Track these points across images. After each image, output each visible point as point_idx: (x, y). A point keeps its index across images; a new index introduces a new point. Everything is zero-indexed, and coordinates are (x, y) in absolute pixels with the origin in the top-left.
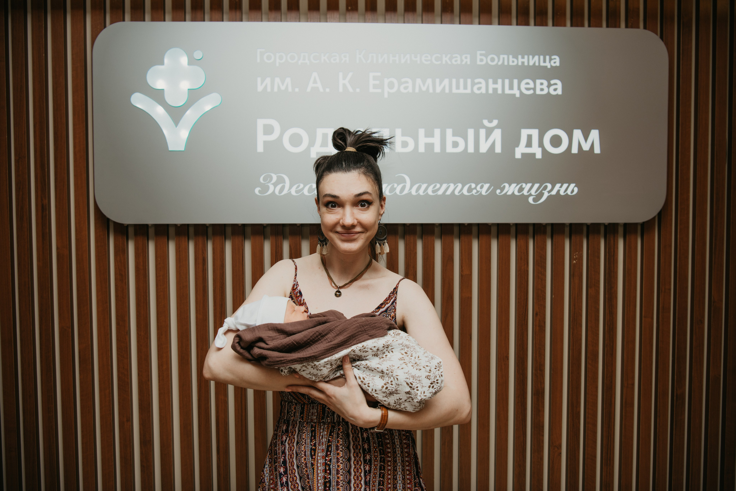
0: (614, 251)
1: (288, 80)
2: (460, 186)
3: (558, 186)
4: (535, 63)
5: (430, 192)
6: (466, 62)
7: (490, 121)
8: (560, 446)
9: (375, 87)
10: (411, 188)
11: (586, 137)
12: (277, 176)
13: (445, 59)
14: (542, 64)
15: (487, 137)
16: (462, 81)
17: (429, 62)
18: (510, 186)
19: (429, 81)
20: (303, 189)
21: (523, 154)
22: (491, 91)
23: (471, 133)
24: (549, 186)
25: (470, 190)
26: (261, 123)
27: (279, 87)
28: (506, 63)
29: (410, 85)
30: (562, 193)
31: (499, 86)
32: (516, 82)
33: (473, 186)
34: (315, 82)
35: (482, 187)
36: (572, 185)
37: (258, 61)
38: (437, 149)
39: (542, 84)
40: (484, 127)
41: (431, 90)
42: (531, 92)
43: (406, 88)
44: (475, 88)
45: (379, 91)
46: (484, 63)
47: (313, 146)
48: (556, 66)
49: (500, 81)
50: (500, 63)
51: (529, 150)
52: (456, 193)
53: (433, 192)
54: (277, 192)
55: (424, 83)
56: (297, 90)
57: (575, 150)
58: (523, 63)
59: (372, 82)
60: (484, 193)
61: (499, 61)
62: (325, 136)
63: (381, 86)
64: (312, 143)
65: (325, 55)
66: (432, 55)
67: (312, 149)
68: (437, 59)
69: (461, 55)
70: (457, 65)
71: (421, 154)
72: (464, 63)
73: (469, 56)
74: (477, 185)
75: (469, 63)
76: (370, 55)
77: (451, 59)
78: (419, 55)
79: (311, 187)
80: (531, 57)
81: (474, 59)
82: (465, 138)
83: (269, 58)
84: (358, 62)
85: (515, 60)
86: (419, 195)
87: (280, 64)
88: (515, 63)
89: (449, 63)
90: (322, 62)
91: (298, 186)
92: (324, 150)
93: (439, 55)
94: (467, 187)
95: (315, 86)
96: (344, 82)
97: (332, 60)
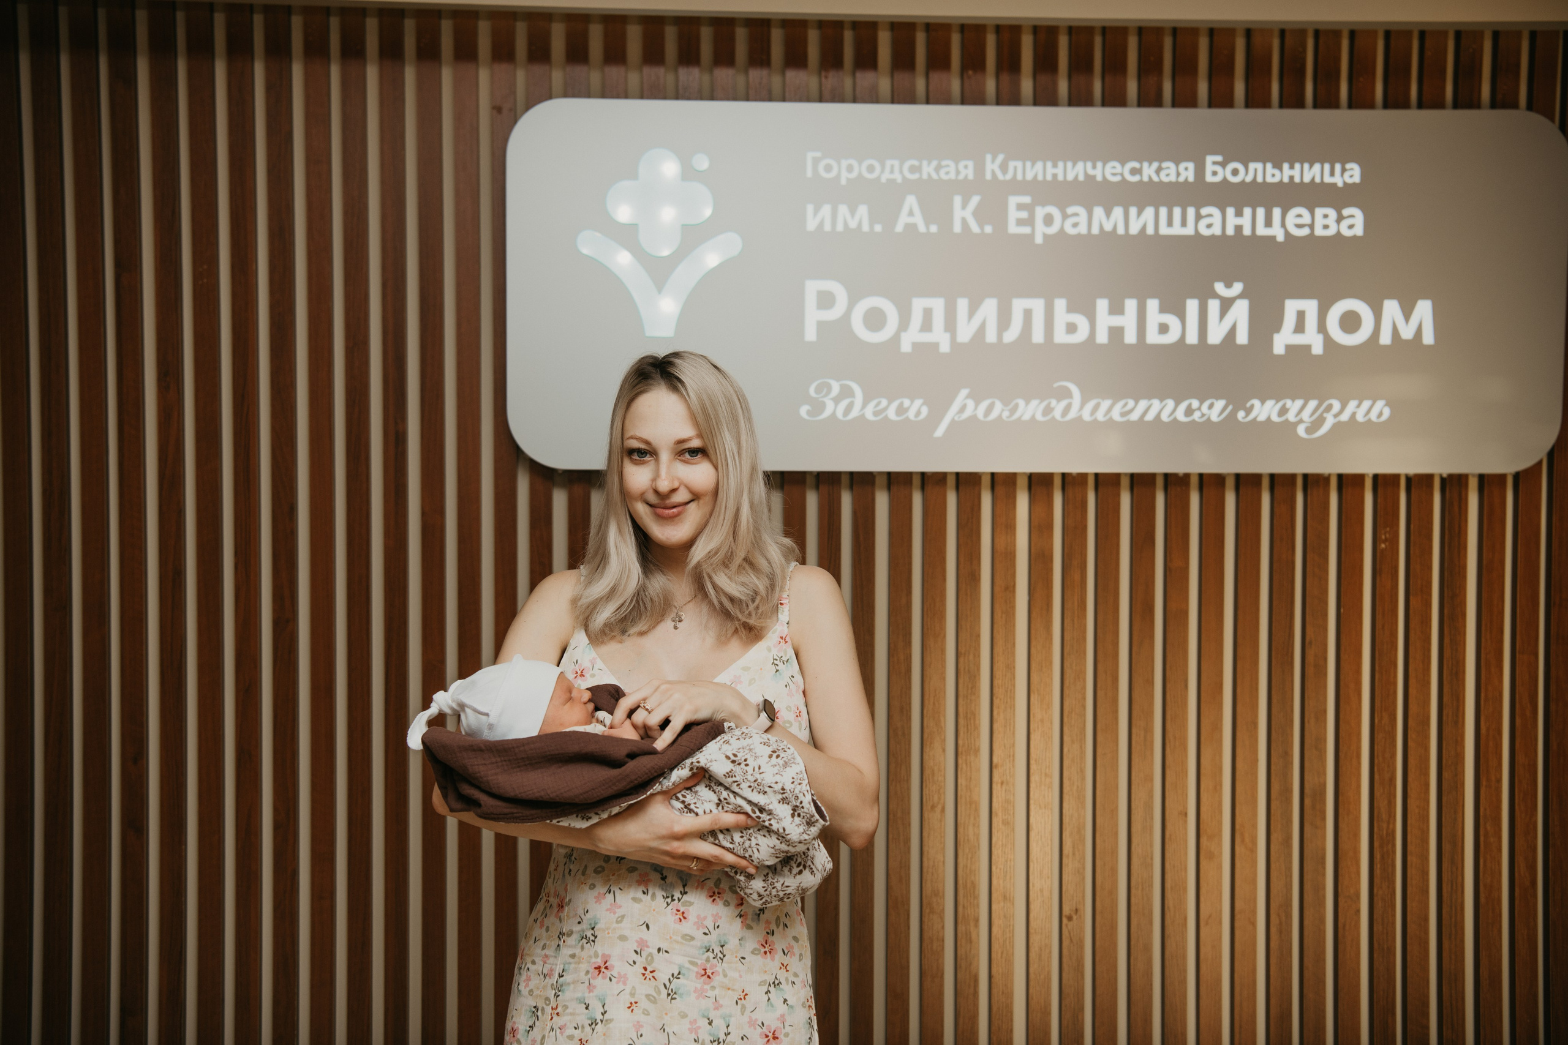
0: (1460, 526)
1: (863, 210)
2: (1170, 403)
3: (1352, 405)
4: (1314, 177)
5: (1116, 415)
6: (1187, 177)
7: (1229, 285)
8: (1357, 897)
9: (1020, 222)
10: (1081, 408)
11: (1407, 315)
12: (841, 385)
13: (1149, 171)
14: (1328, 179)
15: (1222, 315)
16: (1177, 211)
17: (1118, 179)
18: (1263, 404)
20: (886, 409)
21: (1289, 348)
22: (1230, 231)
23: (1192, 306)
24: (1336, 405)
25: (1189, 411)
26: (812, 288)
27: (846, 224)
28: (1260, 179)
29: (1083, 219)
30: (1360, 418)
31: (1245, 221)
32: (1277, 212)
33: (1195, 403)
34: (911, 213)
35: (1211, 407)
36: (1380, 404)
37: (809, 173)
38: (1130, 338)
39: (1326, 216)
40: (1215, 296)
41: (1121, 231)
42: (1305, 231)
43: (1075, 225)
44: (1202, 225)
45: (1026, 230)
46: (1218, 179)
47: (906, 331)
48: (1354, 184)
49: (1248, 211)
50: (1249, 179)
51: (1299, 340)
52: (1165, 417)
53: (1123, 414)
54: (840, 414)
55: (1108, 214)
56: (878, 228)
57: (1385, 339)
58: (1291, 178)
59: (1013, 214)
60: (1214, 418)
61: (1247, 173)
62: (928, 313)
63: (1030, 222)
64: (904, 325)
65: (929, 164)
66: (1123, 164)
67: (903, 335)
68: (1134, 171)
69: (1177, 164)
70: (1170, 183)
71: (1102, 346)
72: (1181, 179)
73: (1191, 166)
74: (1201, 403)
75: (1191, 179)
76: (1012, 164)
77: (1158, 171)
78: (1099, 165)
79: (901, 404)
80: (1306, 166)
81: (1200, 171)
82: (1182, 317)
83: (828, 168)
84: (988, 176)
85: (1277, 172)
86: (1096, 420)
87: (848, 180)
88: (1276, 179)
89: (1155, 179)
90: (925, 176)
91: (879, 404)
92: (926, 338)
93: (1136, 165)
94: (1183, 406)
95: (911, 220)
96: (963, 214)
97: (942, 172)
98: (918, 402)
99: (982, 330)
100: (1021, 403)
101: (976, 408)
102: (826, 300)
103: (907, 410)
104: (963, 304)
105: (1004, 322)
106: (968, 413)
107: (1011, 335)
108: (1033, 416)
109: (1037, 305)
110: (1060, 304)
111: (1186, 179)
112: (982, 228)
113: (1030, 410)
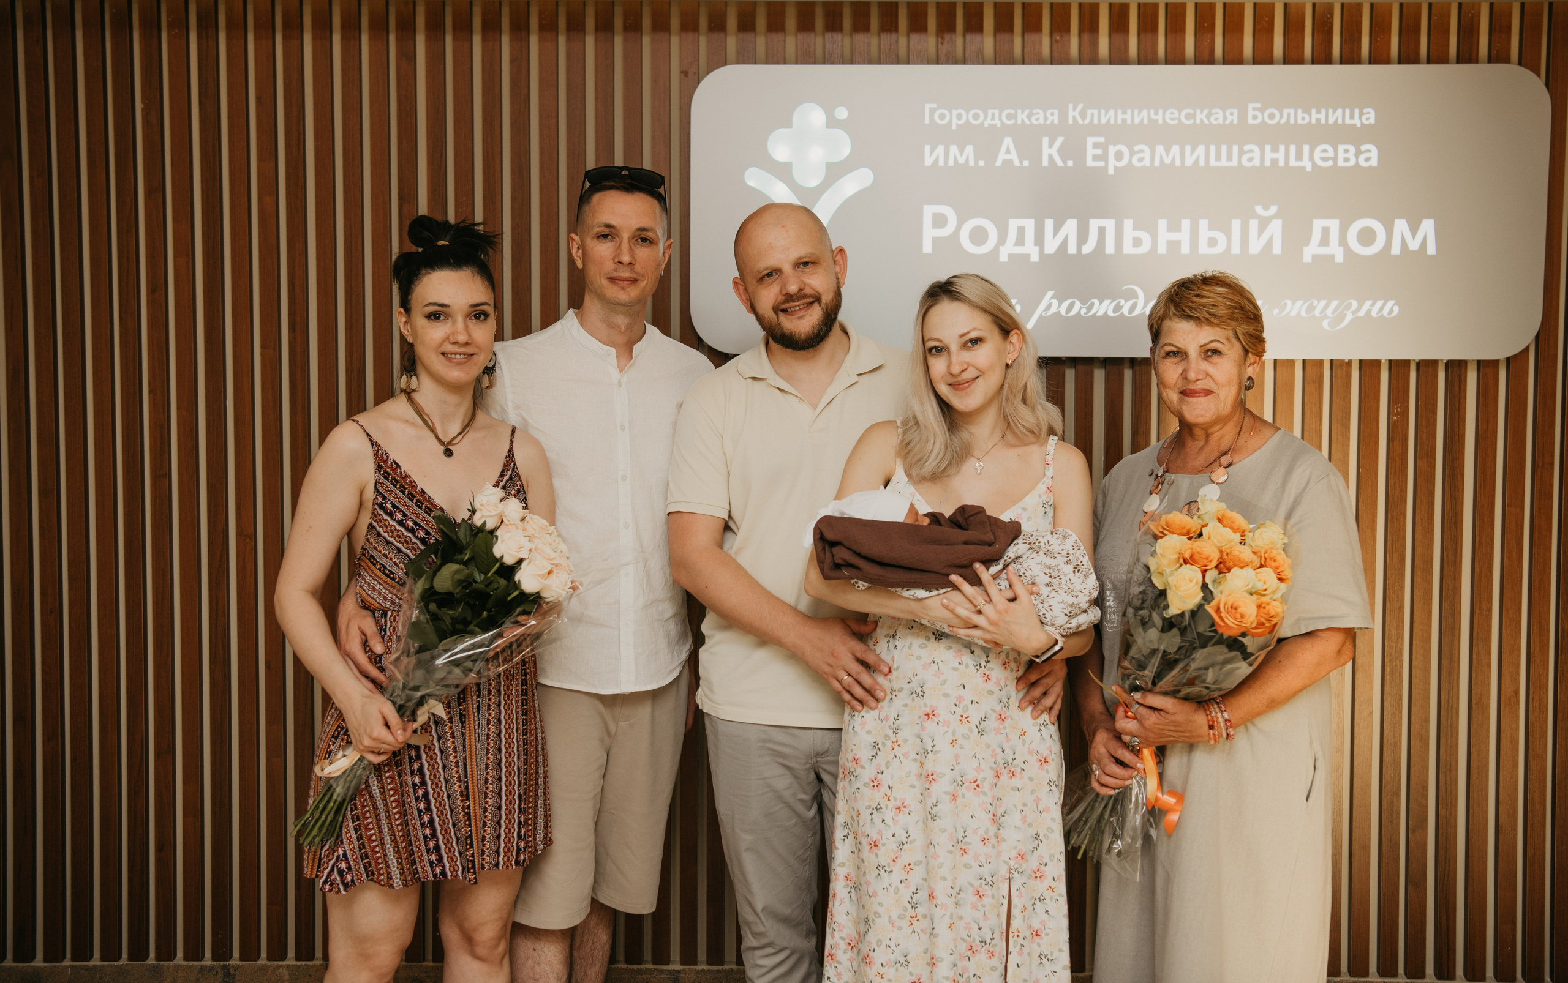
1: (969, 150)
3: (1368, 303)
4: (1337, 120)
6: (1232, 121)
7: (1266, 208)
9: (1096, 158)
11: (1414, 231)
13: (1201, 116)
14: (1348, 121)
15: (1261, 231)
16: (1224, 148)
17: (1176, 122)
18: (1293, 304)
19: (1176, 149)
21: (1314, 257)
22: (1267, 163)
23: (1236, 224)
24: (1355, 304)
26: (929, 211)
27: (956, 160)
28: (1292, 121)
29: (1147, 154)
30: (1374, 314)
31: (1280, 156)
32: (1306, 149)
34: (1008, 152)
36: (1391, 303)
37: (927, 121)
38: (1185, 250)
39: (1346, 151)
40: (1256, 216)
41: (1178, 163)
42: (1330, 163)
43: (1141, 160)
44: (1244, 158)
45: (1101, 164)
46: (1258, 121)
47: (1003, 244)
48: (1370, 124)
49: (1282, 148)
50: (1283, 121)
51: (1324, 251)
55: (1168, 151)
56: (982, 163)
57: (1396, 250)
58: (1318, 120)
59: (1090, 152)
61: (1281, 116)
62: (1021, 231)
63: (1104, 157)
64: (1002, 240)
65: (1023, 112)
66: (1180, 110)
67: (1001, 247)
68: (1188, 117)
69: (1224, 110)
70: (1218, 125)
72: (1227, 122)
73: (1235, 111)
75: (1236, 122)
76: (1089, 112)
77: (1209, 116)
78: (1161, 111)
80: (1331, 110)
81: (1243, 115)
82: (1227, 232)
83: (942, 117)
84: (1071, 121)
85: (1307, 117)
87: (958, 125)
88: (1307, 121)
89: (1206, 122)
90: (1019, 122)
92: (1020, 250)
93: (1191, 111)
95: (1008, 157)
96: (1050, 151)
97: (1033, 119)
99: (1065, 243)
100: (1096, 302)
101: (1059, 307)
102: (939, 221)
104: (1049, 224)
105: (1082, 238)
106: (1053, 310)
107: (1087, 249)
108: (1106, 313)
109: (1110, 224)
110: (1128, 224)
112: (1065, 162)
113: (1103, 307)
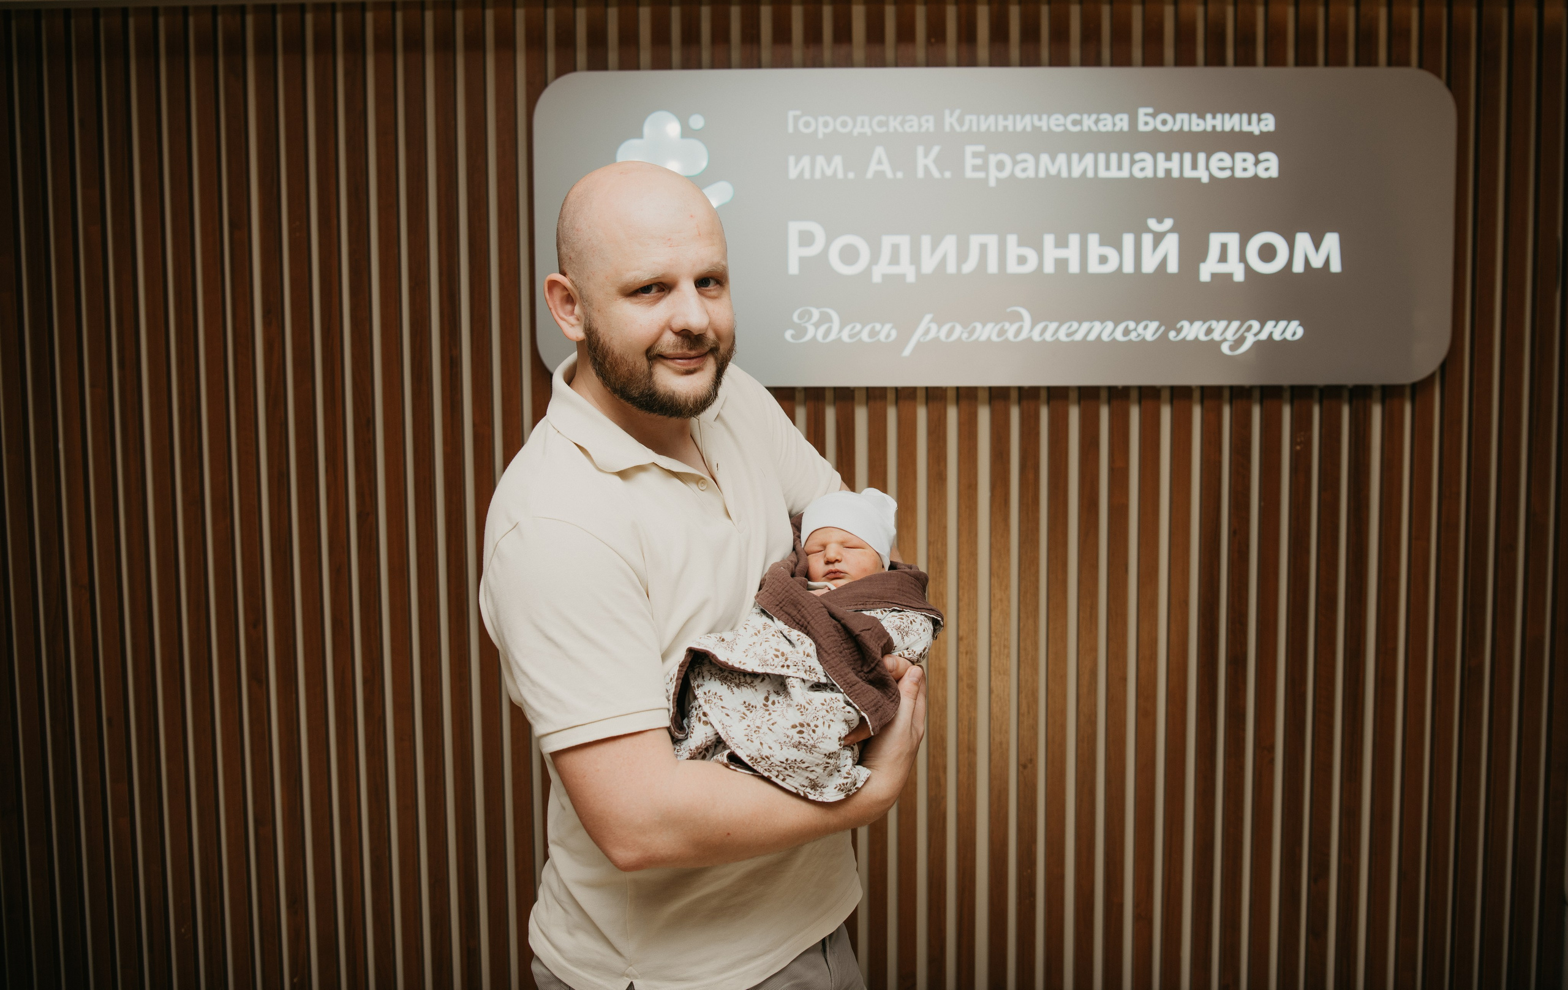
1: (838, 160)
2: (1110, 325)
3: (1270, 324)
4: (1233, 126)
5: (1062, 336)
6: (1122, 127)
7: (1160, 221)
8: (1272, 748)
9: (975, 168)
10: (1032, 329)
11: (1317, 245)
12: (820, 312)
13: (1088, 122)
14: (1246, 128)
15: (1155, 247)
16: (1114, 157)
17: (1061, 129)
18: (1192, 325)
20: (859, 332)
21: (1213, 275)
22: (1161, 174)
23: (1128, 240)
24: (1256, 325)
25: (1127, 332)
26: (794, 228)
27: (823, 172)
28: (1186, 128)
29: (1031, 164)
30: (1277, 337)
31: (1174, 165)
32: (1202, 157)
33: (1132, 325)
34: (880, 162)
35: (1146, 327)
36: (1294, 324)
37: (791, 129)
38: (1074, 268)
39: (1244, 160)
40: (1149, 230)
41: (1064, 174)
42: (1226, 174)
43: (1024, 170)
44: (1136, 168)
45: (981, 175)
46: (1149, 128)
47: (876, 264)
48: (1269, 132)
49: (1176, 156)
50: (1176, 128)
51: (1222, 268)
52: (1105, 337)
53: (1068, 335)
54: (820, 337)
55: (1053, 159)
56: (851, 175)
57: (1298, 267)
59: (970, 162)
60: (1149, 337)
61: (1174, 123)
62: (896, 248)
63: (984, 168)
64: (875, 259)
65: (895, 119)
66: (1065, 116)
67: (874, 267)
68: (1075, 123)
69: (1113, 116)
70: (1107, 133)
71: (1048, 275)
72: (1117, 129)
73: (1125, 117)
74: (1137, 324)
75: (1126, 128)
76: (967, 118)
77: (1097, 122)
78: (1045, 117)
79: (873, 328)
80: (1227, 116)
81: (1133, 121)
82: (1119, 248)
83: (807, 125)
85: (1201, 122)
86: (1044, 340)
87: (824, 134)
88: (1200, 129)
89: (1094, 128)
90: (891, 130)
91: (854, 328)
92: (894, 270)
93: (1077, 117)
94: (1121, 328)
95: (880, 168)
96: (925, 161)
97: (907, 126)
98: (888, 326)
99: (943, 261)
100: (979, 326)
101: (939, 331)
102: (806, 239)
103: (878, 333)
104: (926, 241)
105: (962, 255)
106: (932, 335)
107: (969, 267)
108: (989, 337)
109: (992, 241)
110: (1012, 240)
111: (1121, 129)
112: (942, 173)
113: (986, 332)
